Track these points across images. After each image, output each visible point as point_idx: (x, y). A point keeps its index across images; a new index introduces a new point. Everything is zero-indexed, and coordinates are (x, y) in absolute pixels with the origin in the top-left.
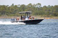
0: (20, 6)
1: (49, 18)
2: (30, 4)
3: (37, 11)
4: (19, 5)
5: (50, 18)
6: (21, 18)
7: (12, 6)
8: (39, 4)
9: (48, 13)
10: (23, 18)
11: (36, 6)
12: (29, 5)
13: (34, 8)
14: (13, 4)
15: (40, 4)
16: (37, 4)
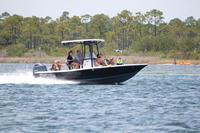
0: (89, 20)
1: (188, 62)
2: (125, 14)
3: (150, 37)
4: (88, 16)
5: (194, 61)
6: (70, 63)
7: (62, 19)
8: (155, 12)
9: (187, 44)
10: (76, 61)
11: (144, 19)
12: (120, 16)
13: (140, 26)
14: (65, 13)
15: (161, 13)
16: (149, 13)
